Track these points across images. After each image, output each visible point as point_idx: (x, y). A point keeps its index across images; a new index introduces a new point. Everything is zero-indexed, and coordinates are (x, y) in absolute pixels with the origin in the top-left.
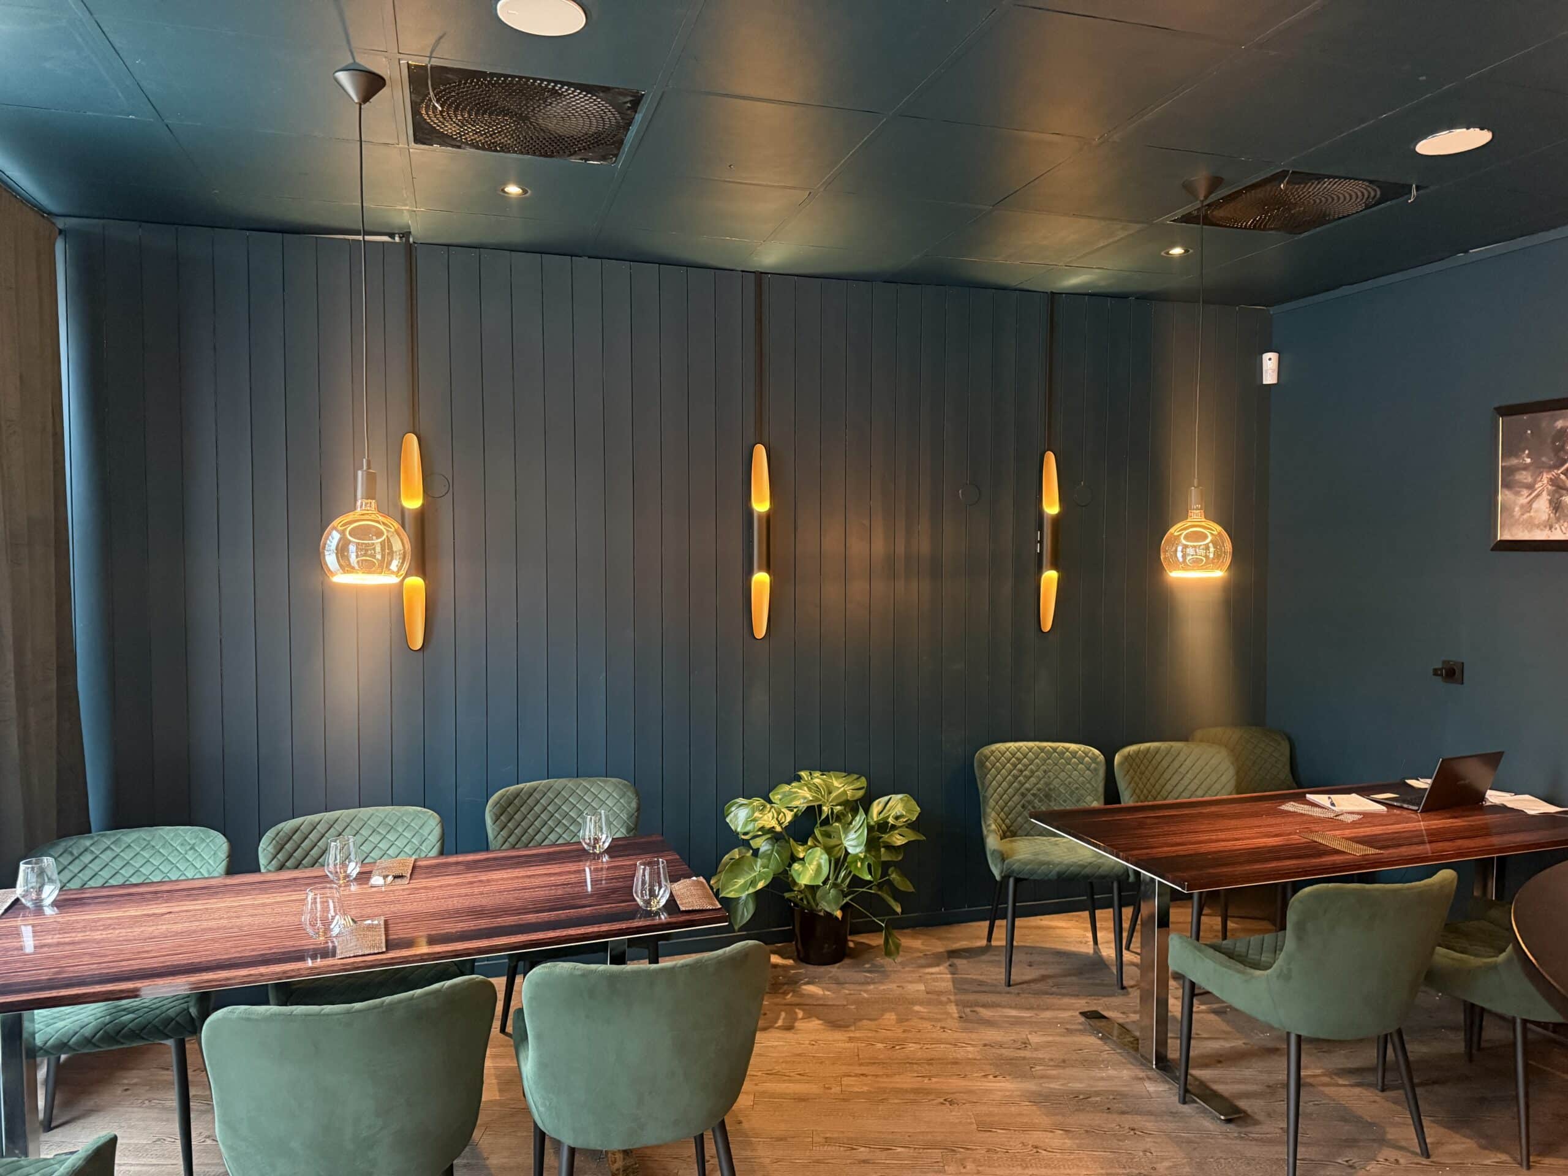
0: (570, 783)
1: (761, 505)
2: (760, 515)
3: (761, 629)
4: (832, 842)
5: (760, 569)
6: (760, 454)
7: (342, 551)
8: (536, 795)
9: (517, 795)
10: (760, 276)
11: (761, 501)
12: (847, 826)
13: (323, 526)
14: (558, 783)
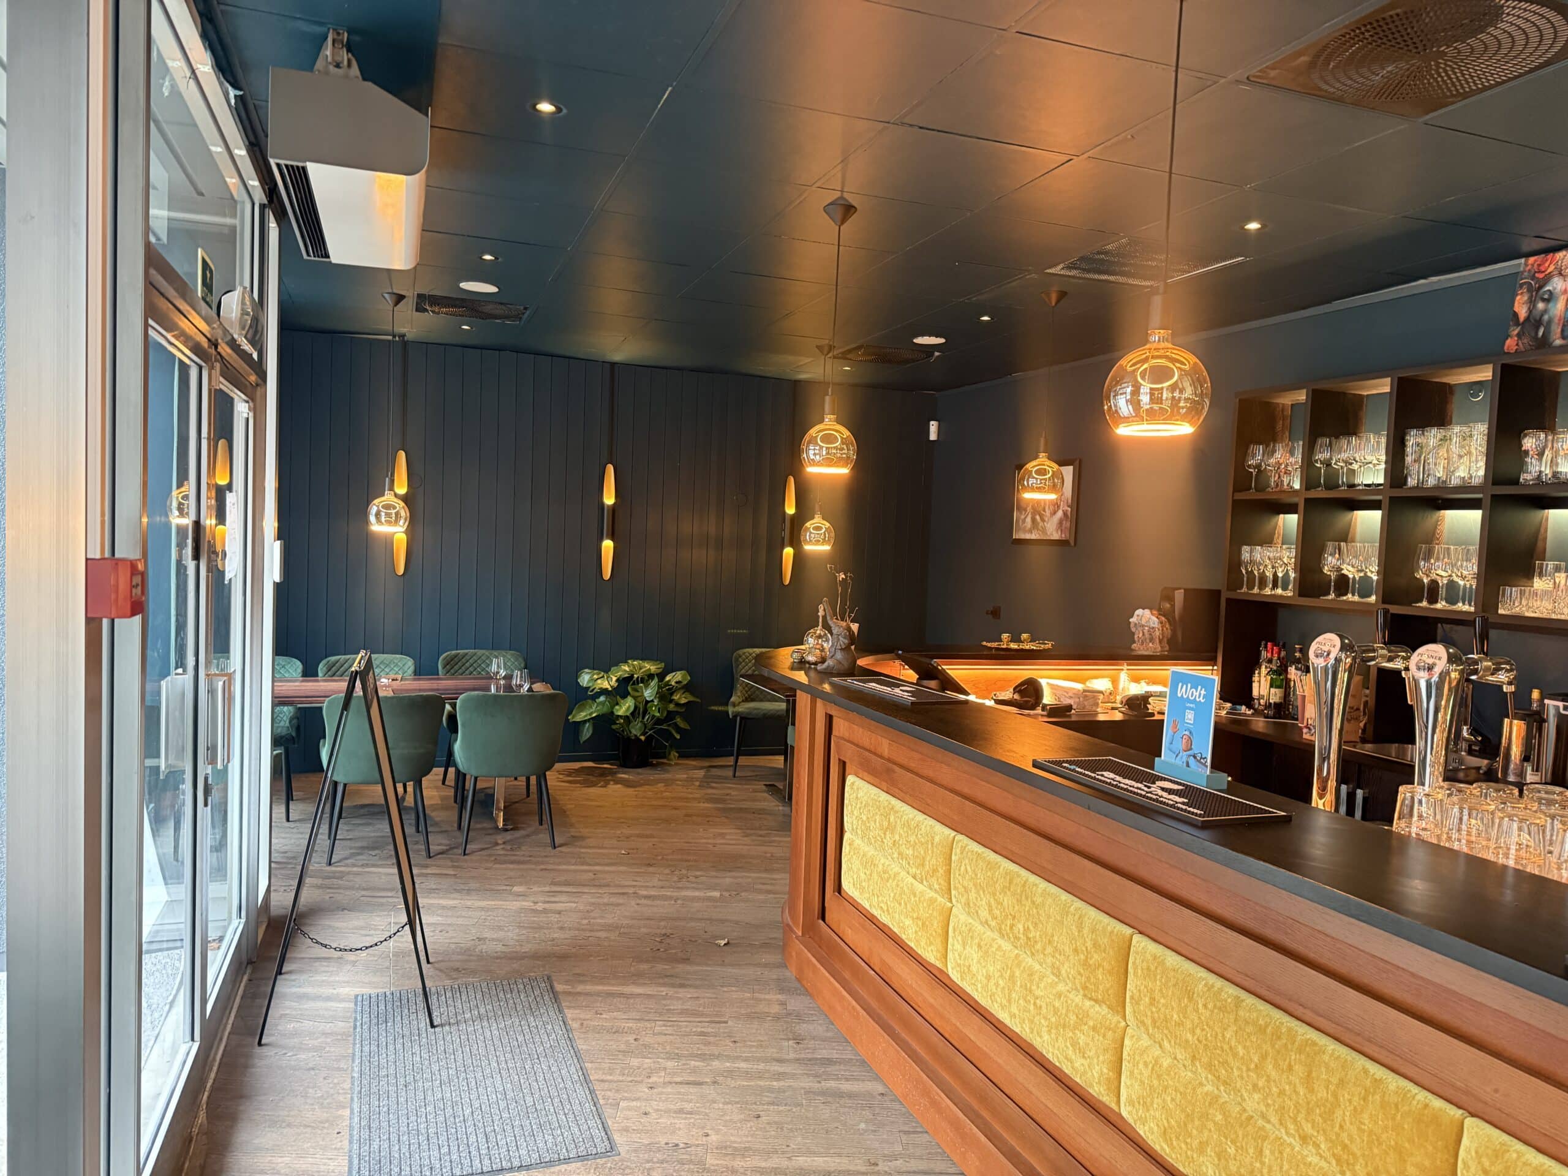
0: (487, 653)
1: (609, 500)
2: (608, 506)
3: (607, 573)
4: (637, 694)
5: (608, 538)
6: (610, 469)
7: (378, 515)
8: (467, 657)
9: (456, 656)
10: (613, 364)
11: (609, 498)
12: (647, 686)
13: (368, 503)
14: (480, 652)
